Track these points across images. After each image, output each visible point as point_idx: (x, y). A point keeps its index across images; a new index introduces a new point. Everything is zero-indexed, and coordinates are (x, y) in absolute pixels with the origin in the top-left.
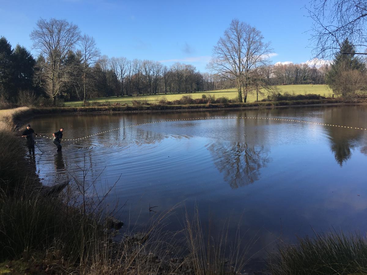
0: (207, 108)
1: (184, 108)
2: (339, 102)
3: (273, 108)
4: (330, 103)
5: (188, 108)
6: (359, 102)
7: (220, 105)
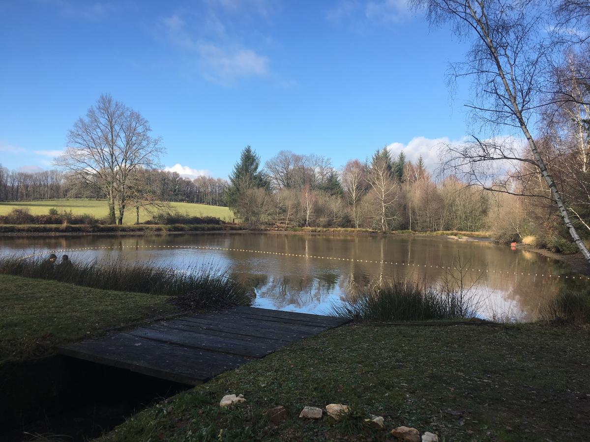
0: (62, 231)
1: (19, 230)
2: (244, 229)
3: (164, 234)
4: (233, 230)
5: (29, 230)
6: (266, 230)
7: (84, 228)
